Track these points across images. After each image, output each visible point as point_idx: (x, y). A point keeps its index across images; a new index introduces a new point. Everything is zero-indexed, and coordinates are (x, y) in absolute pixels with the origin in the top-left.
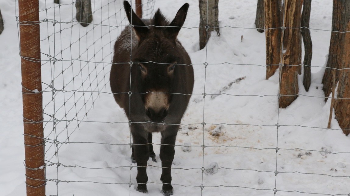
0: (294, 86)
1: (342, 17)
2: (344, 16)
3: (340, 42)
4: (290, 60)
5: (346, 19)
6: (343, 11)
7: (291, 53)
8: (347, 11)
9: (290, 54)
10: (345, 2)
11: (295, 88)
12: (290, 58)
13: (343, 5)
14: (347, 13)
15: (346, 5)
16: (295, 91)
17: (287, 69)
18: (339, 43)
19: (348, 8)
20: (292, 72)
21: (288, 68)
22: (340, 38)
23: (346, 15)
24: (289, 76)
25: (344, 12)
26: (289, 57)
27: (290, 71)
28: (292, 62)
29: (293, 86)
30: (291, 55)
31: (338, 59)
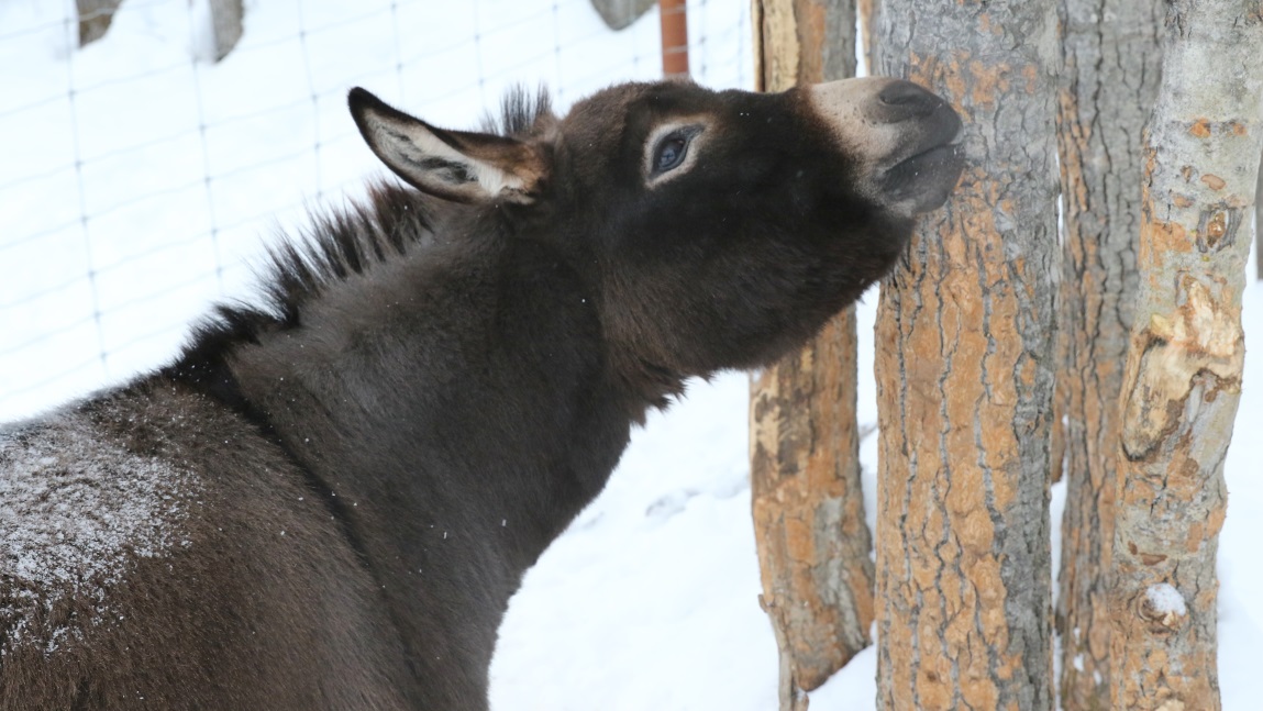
0: (833, 583)
1: (1088, 193)
2: (1099, 189)
3: (1091, 352)
4: (781, 431)
5: (1112, 207)
6: (1092, 155)
7: (788, 384)
8: (1118, 151)
9: (781, 389)
10: (1095, 97)
11: (844, 595)
12: (781, 415)
13: (1087, 115)
14: (1115, 168)
15: (1102, 115)
16: (841, 614)
17: (772, 481)
18: (1086, 355)
19: (1124, 137)
20: (802, 501)
21: (775, 476)
22: (1090, 330)
23: (1110, 179)
24: (781, 520)
25: (1097, 161)
26: (777, 409)
27: (790, 492)
28: (794, 438)
29: (825, 579)
30: (787, 396)
31: (1091, 457)
